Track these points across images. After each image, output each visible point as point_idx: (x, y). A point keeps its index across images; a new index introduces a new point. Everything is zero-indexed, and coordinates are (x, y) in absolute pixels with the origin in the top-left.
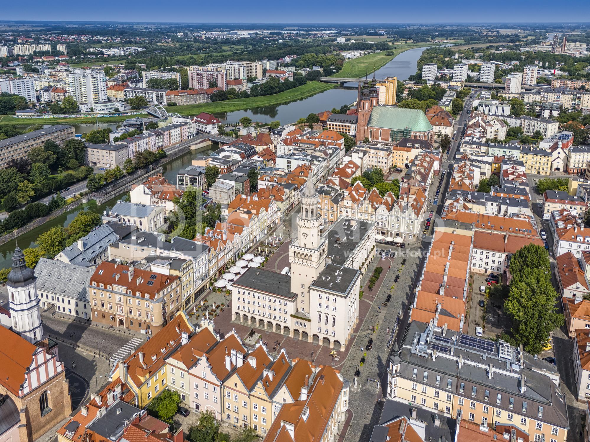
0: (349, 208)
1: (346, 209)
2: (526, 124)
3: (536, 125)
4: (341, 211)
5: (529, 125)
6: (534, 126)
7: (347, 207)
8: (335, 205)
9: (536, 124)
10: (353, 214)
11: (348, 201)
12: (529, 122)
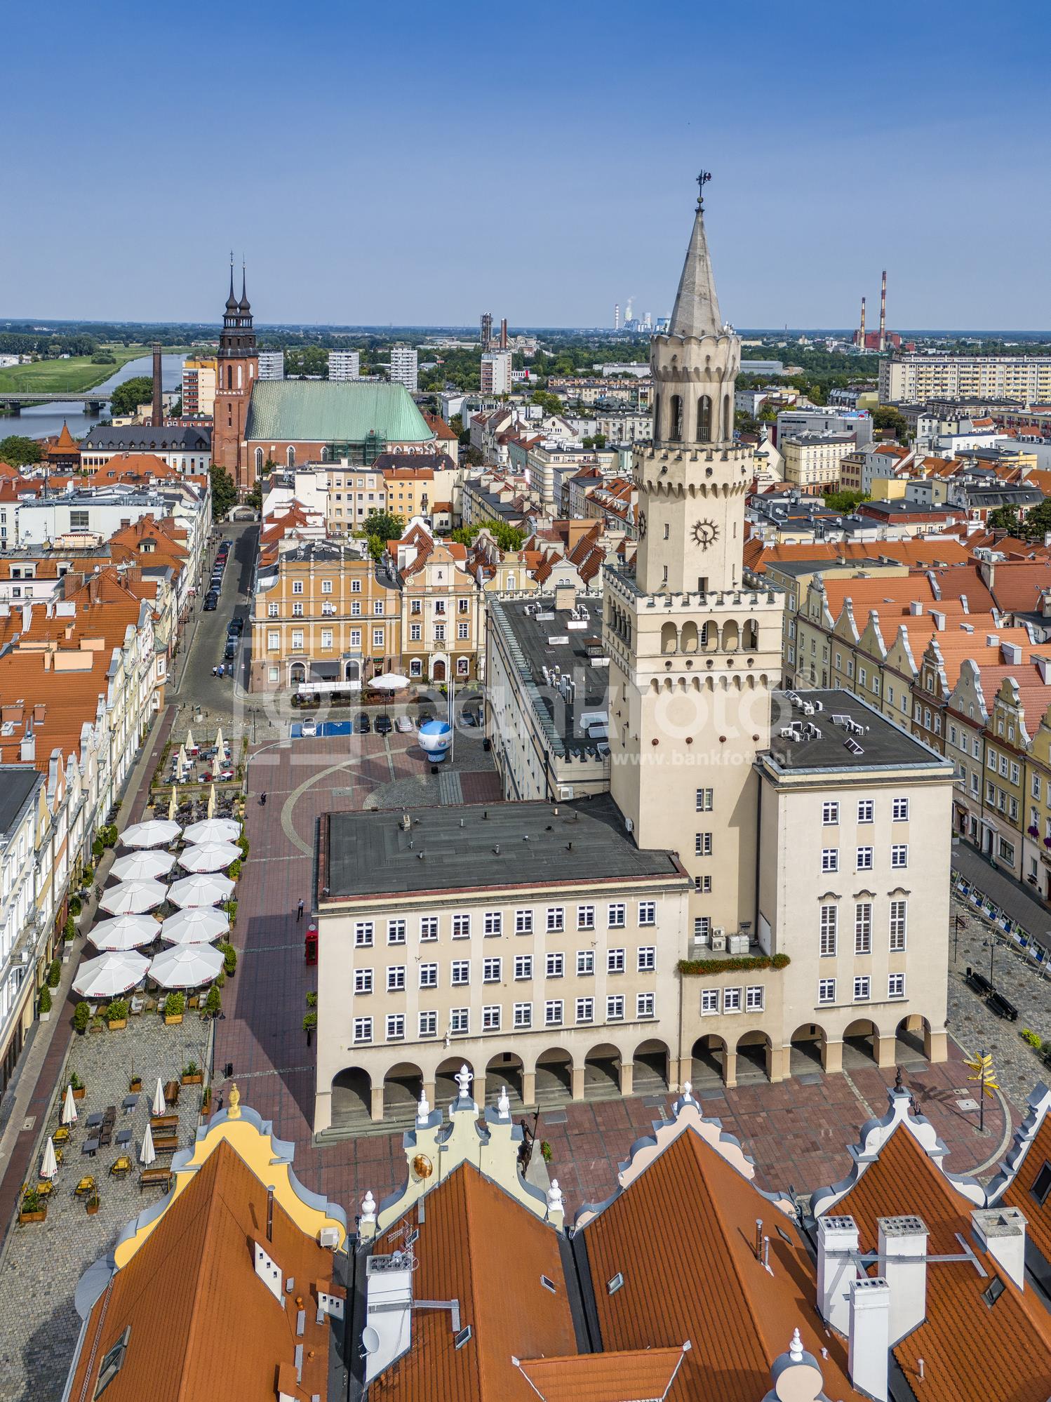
0: (449, 594)
1: (434, 601)
2: (612, 429)
3: (638, 428)
4: (416, 612)
5: (620, 430)
6: (632, 430)
7: (441, 590)
8: (391, 593)
9: (637, 424)
10: (463, 612)
11: (443, 568)
12: (618, 422)
